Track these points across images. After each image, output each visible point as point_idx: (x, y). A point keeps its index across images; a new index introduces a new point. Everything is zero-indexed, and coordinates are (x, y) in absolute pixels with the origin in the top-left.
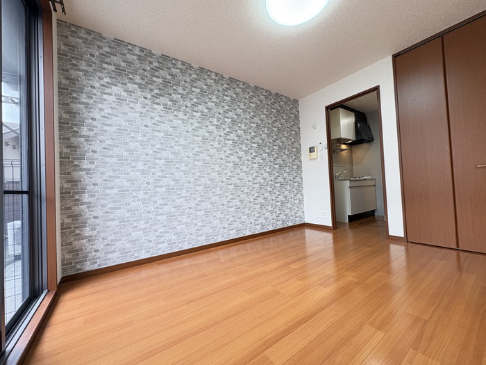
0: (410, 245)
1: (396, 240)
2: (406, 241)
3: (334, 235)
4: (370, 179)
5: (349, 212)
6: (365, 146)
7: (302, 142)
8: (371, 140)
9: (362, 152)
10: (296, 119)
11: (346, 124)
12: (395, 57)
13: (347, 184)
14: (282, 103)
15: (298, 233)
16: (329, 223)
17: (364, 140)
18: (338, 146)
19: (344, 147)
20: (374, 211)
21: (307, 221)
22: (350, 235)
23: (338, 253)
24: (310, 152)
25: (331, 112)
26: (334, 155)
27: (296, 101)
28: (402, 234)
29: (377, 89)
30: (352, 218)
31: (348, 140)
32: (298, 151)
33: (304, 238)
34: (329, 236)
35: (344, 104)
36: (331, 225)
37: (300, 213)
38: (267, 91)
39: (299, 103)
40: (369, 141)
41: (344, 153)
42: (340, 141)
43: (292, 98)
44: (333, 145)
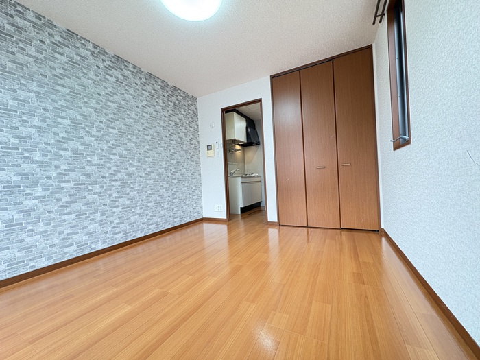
0: (281, 227)
1: (272, 224)
2: (279, 224)
3: (228, 225)
4: (258, 176)
5: (241, 205)
6: (254, 148)
7: (200, 139)
8: (257, 144)
9: (251, 153)
10: (194, 116)
11: (239, 129)
12: (273, 77)
13: (240, 180)
14: (180, 98)
15: (196, 228)
16: (224, 216)
17: (253, 143)
18: (232, 146)
19: (238, 147)
20: (260, 202)
21: (205, 216)
22: (241, 225)
23: (231, 241)
24: (208, 149)
25: (226, 115)
26: (229, 155)
27: (194, 99)
28: (276, 220)
29: (259, 101)
30: (244, 210)
31: (241, 142)
32: (197, 147)
33: (203, 232)
34: (224, 228)
35: (237, 109)
36: (225, 218)
37: (198, 209)
38: (163, 82)
39: (197, 101)
40: (256, 145)
41: (238, 154)
42: (234, 141)
43: (190, 95)
44: (228, 145)
